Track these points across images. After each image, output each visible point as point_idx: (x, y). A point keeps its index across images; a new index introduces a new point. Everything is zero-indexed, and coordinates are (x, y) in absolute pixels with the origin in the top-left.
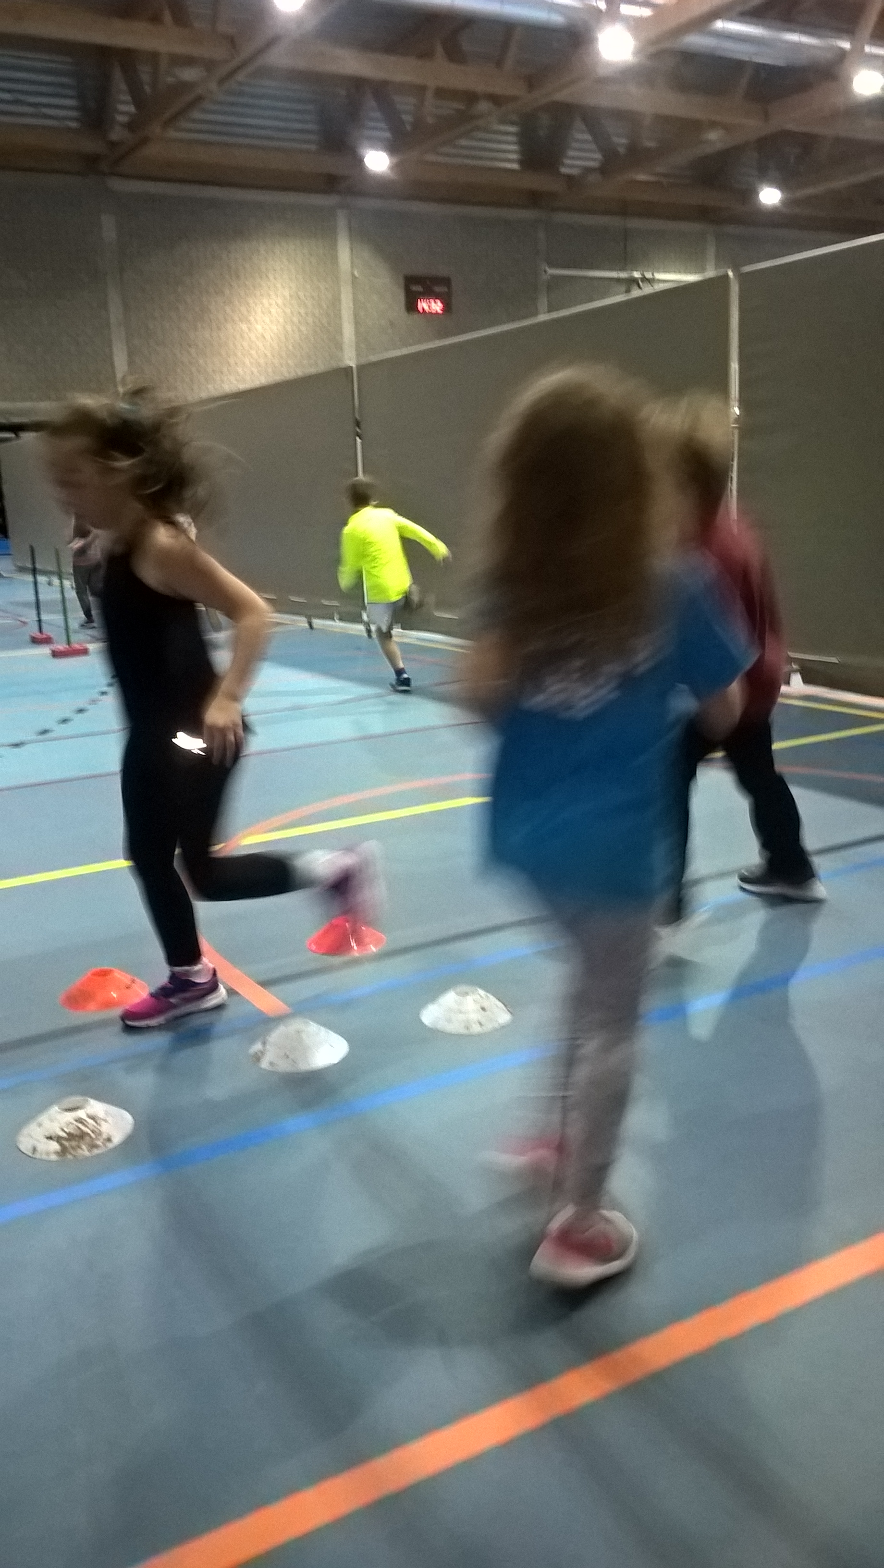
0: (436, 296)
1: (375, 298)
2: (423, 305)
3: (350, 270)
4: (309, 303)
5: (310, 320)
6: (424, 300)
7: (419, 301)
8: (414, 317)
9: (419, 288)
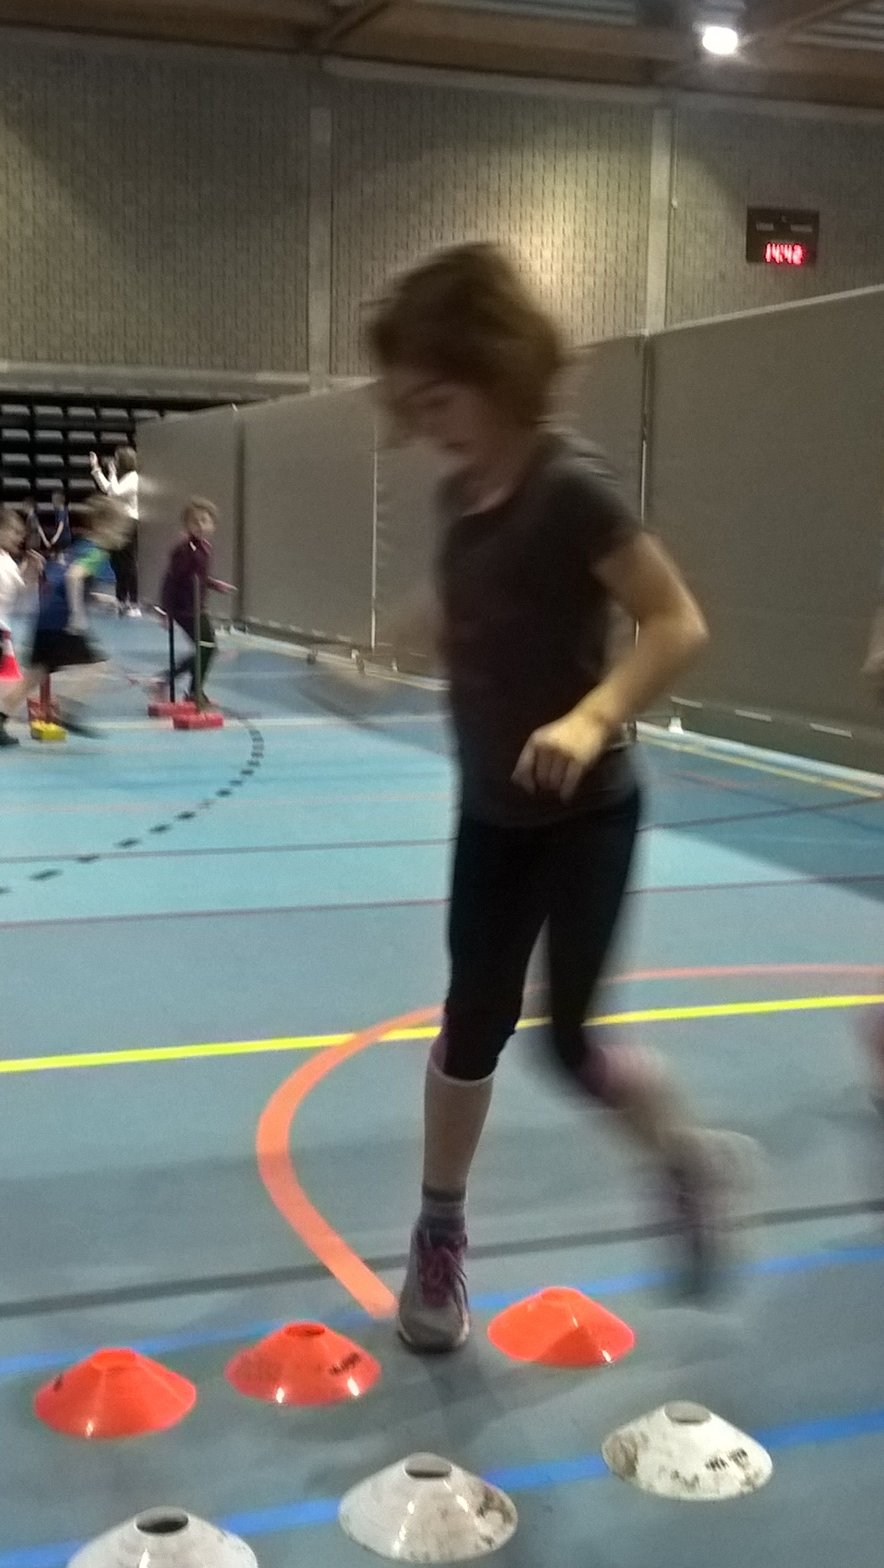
0: (794, 239)
1: (701, 238)
2: (774, 252)
3: (667, 198)
4: (601, 244)
5: (600, 268)
6: (776, 246)
7: (769, 246)
8: (759, 267)
9: (770, 227)
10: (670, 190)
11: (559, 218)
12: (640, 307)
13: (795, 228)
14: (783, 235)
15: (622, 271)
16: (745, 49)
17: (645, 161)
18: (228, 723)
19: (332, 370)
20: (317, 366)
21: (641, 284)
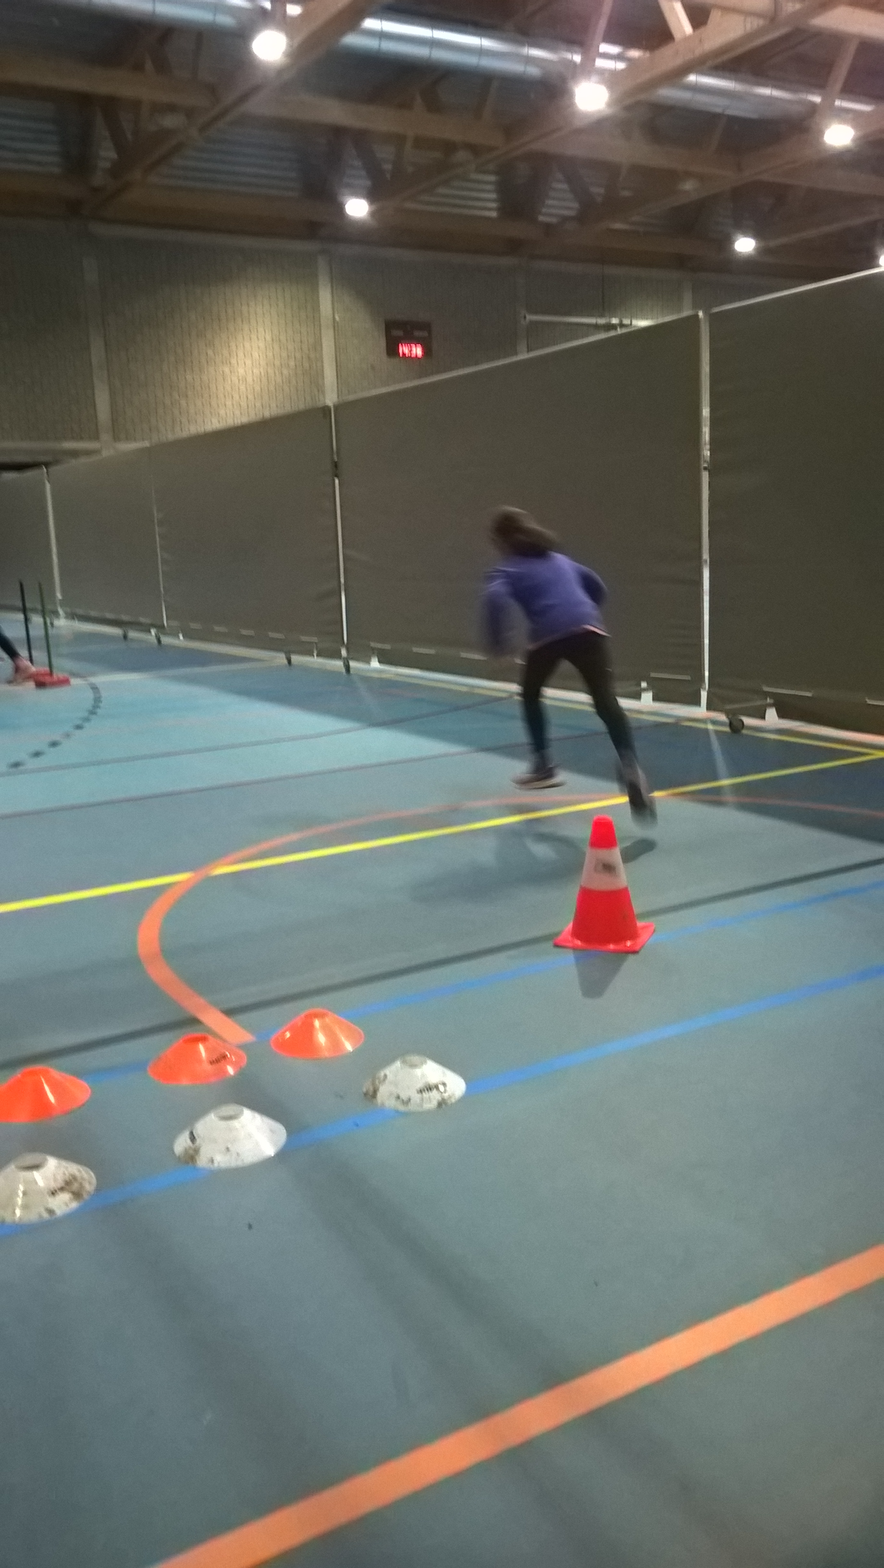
0: (417, 341)
1: (356, 341)
2: (404, 349)
3: (331, 315)
4: (291, 347)
5: (292, 363)
6: (405, 345)
7: (400, 345)
8: (395, 361)
9: (400, 333)
10: (333, 309)
11: (261, 330)
12: (321, 389)
13: (417, 333)
14: (411, 339)
15: (306, 365)
16: (373, 214)
17: (315, 289)
18: (74, 681)
19: (116, 438)
20: (105, 437)
21: (321, 373)
